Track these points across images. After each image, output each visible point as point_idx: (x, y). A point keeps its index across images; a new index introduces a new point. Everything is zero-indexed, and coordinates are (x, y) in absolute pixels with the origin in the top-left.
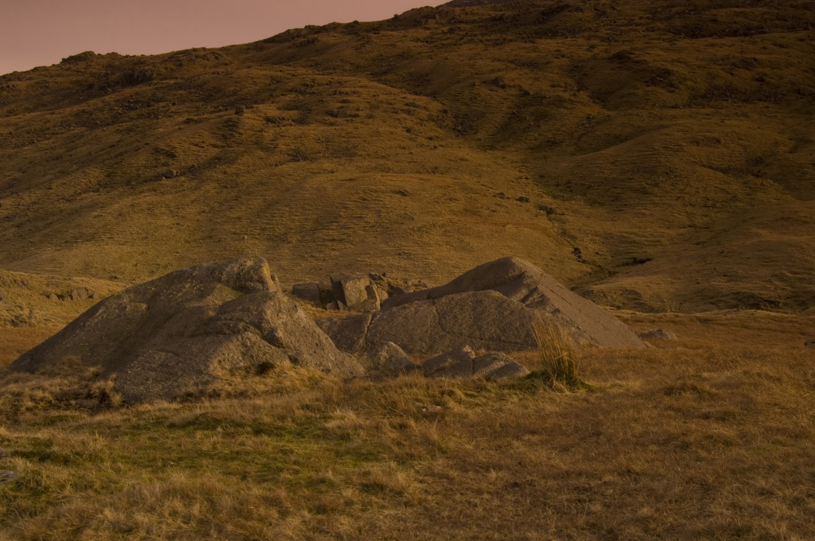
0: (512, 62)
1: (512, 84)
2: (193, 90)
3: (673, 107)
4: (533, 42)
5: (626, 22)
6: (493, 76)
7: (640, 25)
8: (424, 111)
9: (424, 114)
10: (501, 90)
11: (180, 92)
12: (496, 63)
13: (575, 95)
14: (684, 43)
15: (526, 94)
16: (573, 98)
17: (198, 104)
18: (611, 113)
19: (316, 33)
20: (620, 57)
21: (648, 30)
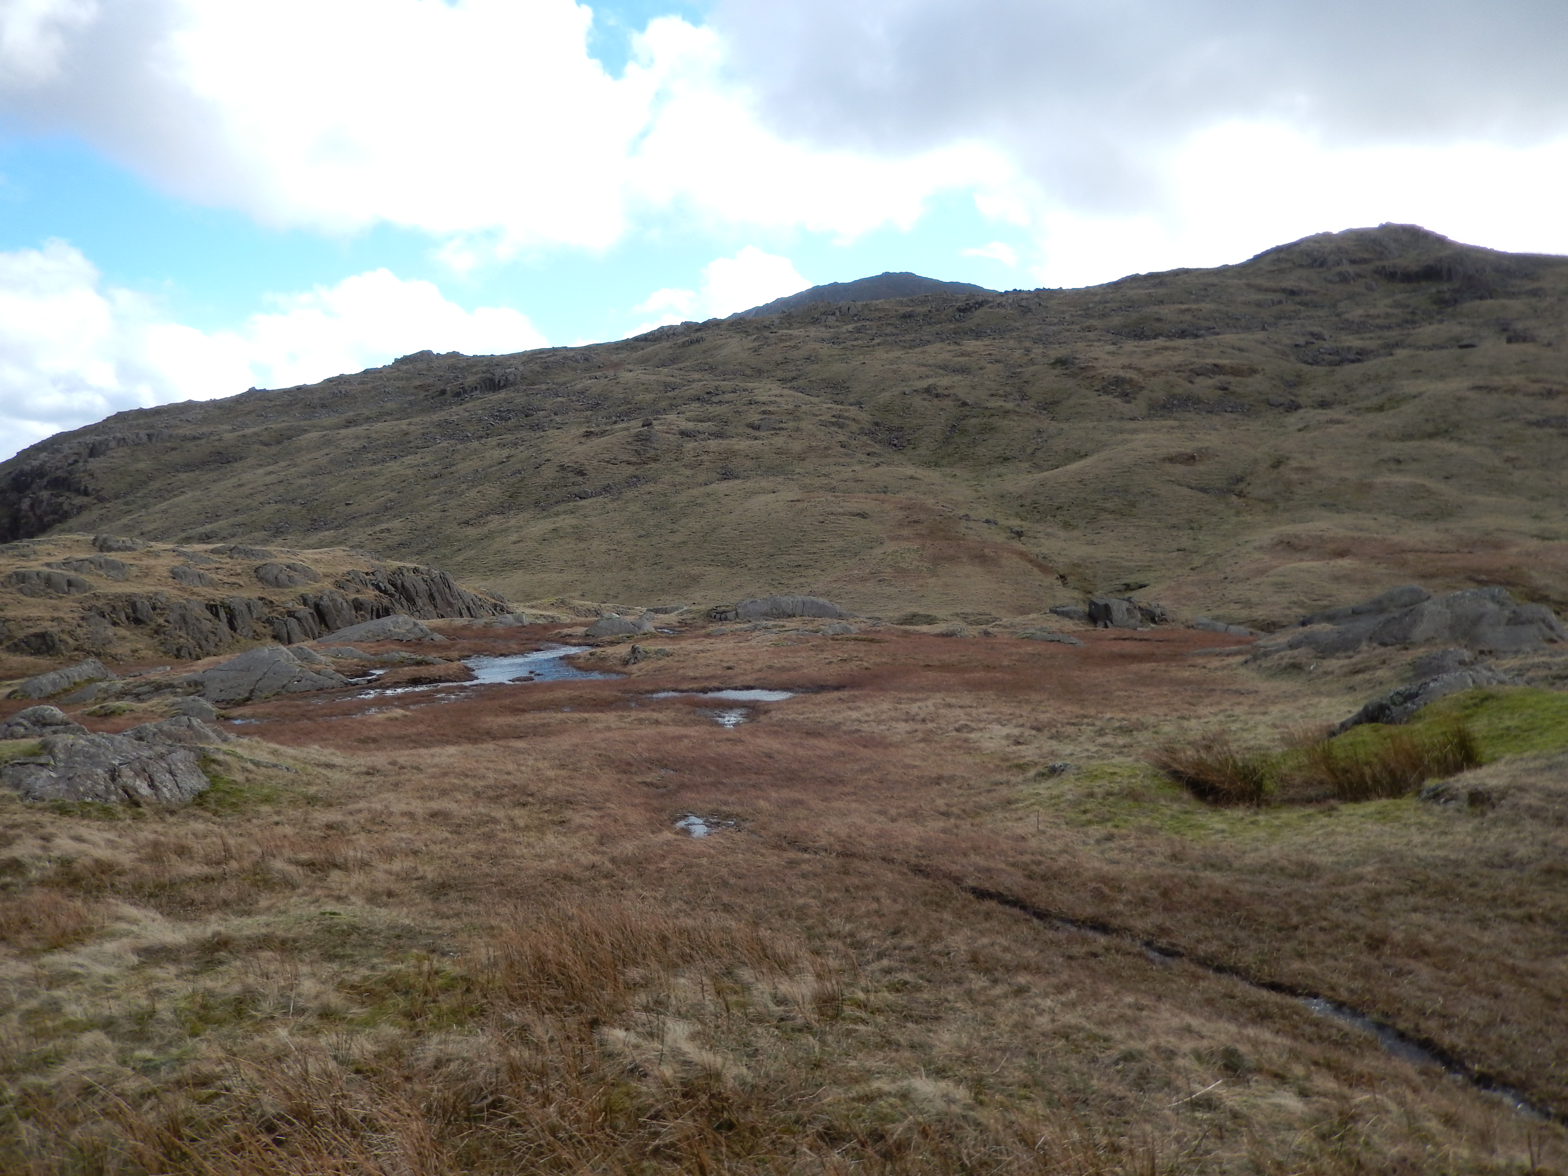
0: (940, 367)
1: (946, 392)
2: (574, 398)
3: (1131, 419)
4: (958, 344)
5: (1056, 320)
6: (925, 384)
7: (1073, 323)
8: (853, 423)
9: (854, 427)
10: (936, 400)
11: (560, 399)
12: (923, 369)
13: (1019, 405)
14: (1130, 345)
15: (965, 404)
16: (1017, 409)
17: (585, 413)
18: (1062, 425)
19: (698, 330)
20: (1061, 362)
21: (1083, 329)
